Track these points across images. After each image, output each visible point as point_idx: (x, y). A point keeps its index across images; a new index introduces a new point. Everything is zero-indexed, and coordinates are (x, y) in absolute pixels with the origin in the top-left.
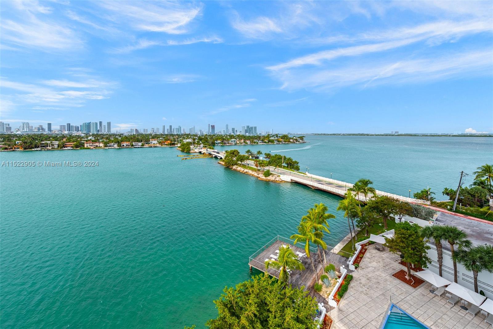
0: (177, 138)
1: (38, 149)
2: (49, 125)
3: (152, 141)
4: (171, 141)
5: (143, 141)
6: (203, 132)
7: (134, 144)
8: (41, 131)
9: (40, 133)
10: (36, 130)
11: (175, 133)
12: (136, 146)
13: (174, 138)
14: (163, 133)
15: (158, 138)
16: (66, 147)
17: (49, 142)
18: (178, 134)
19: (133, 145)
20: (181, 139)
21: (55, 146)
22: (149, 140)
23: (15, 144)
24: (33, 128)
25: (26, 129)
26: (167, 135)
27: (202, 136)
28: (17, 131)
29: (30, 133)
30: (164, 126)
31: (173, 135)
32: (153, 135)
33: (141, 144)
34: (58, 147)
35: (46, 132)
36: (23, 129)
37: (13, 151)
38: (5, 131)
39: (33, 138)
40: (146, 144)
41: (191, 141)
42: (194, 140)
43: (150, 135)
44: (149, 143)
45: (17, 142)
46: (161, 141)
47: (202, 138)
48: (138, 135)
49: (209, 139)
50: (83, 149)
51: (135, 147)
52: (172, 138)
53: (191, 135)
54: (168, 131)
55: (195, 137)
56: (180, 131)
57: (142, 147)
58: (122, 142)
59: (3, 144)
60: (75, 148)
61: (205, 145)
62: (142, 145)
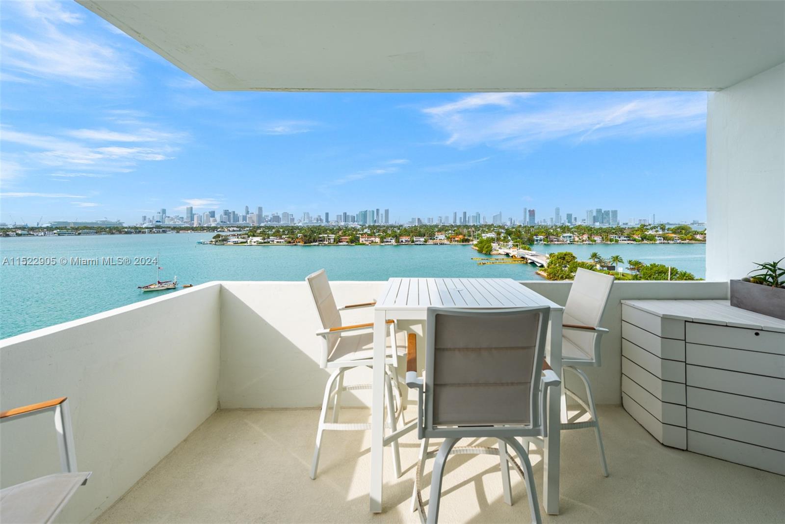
0: (473, 232)
1: (316, 244)
2: (327, 214)
3: (438, 235)
4: (464, 236)
5: (426, 235)
6: (514, 221)
7: (415, 240)
8: (319, 222)
9: (318, 224)
10: (315, 221)
11: (472, 224)
12: (417, 243)
13: (469, 232)
14: (453, 225)
15: (446, 231)
16: (342, 242)
17: (326, 235)
18: (476, 225)
19: (413, 242)
20: (479, 232)
21: (331, 240)
22: (434, 234)
23: (297, 238)
24: (313, 219)
25: (306, 220)
26: (459, 227)
27: (513, 228)
28: (299, 223)
29: (309, 225)
30: (456, 213)
31: (467, 227)
32: (439, 226)
33: (423, 240)
34: (334, 242)
35: (324, 224)
36: (304, 220)
37: (295, 245)
38: (289, 223)
39: (312, 231)
40: (431, 239)
41: (494, 236)
42: (499, 234)
43: (437, 226)
44: (434, 239)
45: (298, 235)
46: (450, 235)
47: (512, 232)
48: (421, 227)
49: (523, 233)
50: (359, 245)
51: (415, 243)
52: (465, 231)
53: (495, 227)
54: (461, 220)
55: (500, 230)
56: (478, 221)
57: (424, 244)
58: (400, 236)
59: (288, 237)
60: (350, 244)
61: (516, 242)
62: (424, 242)
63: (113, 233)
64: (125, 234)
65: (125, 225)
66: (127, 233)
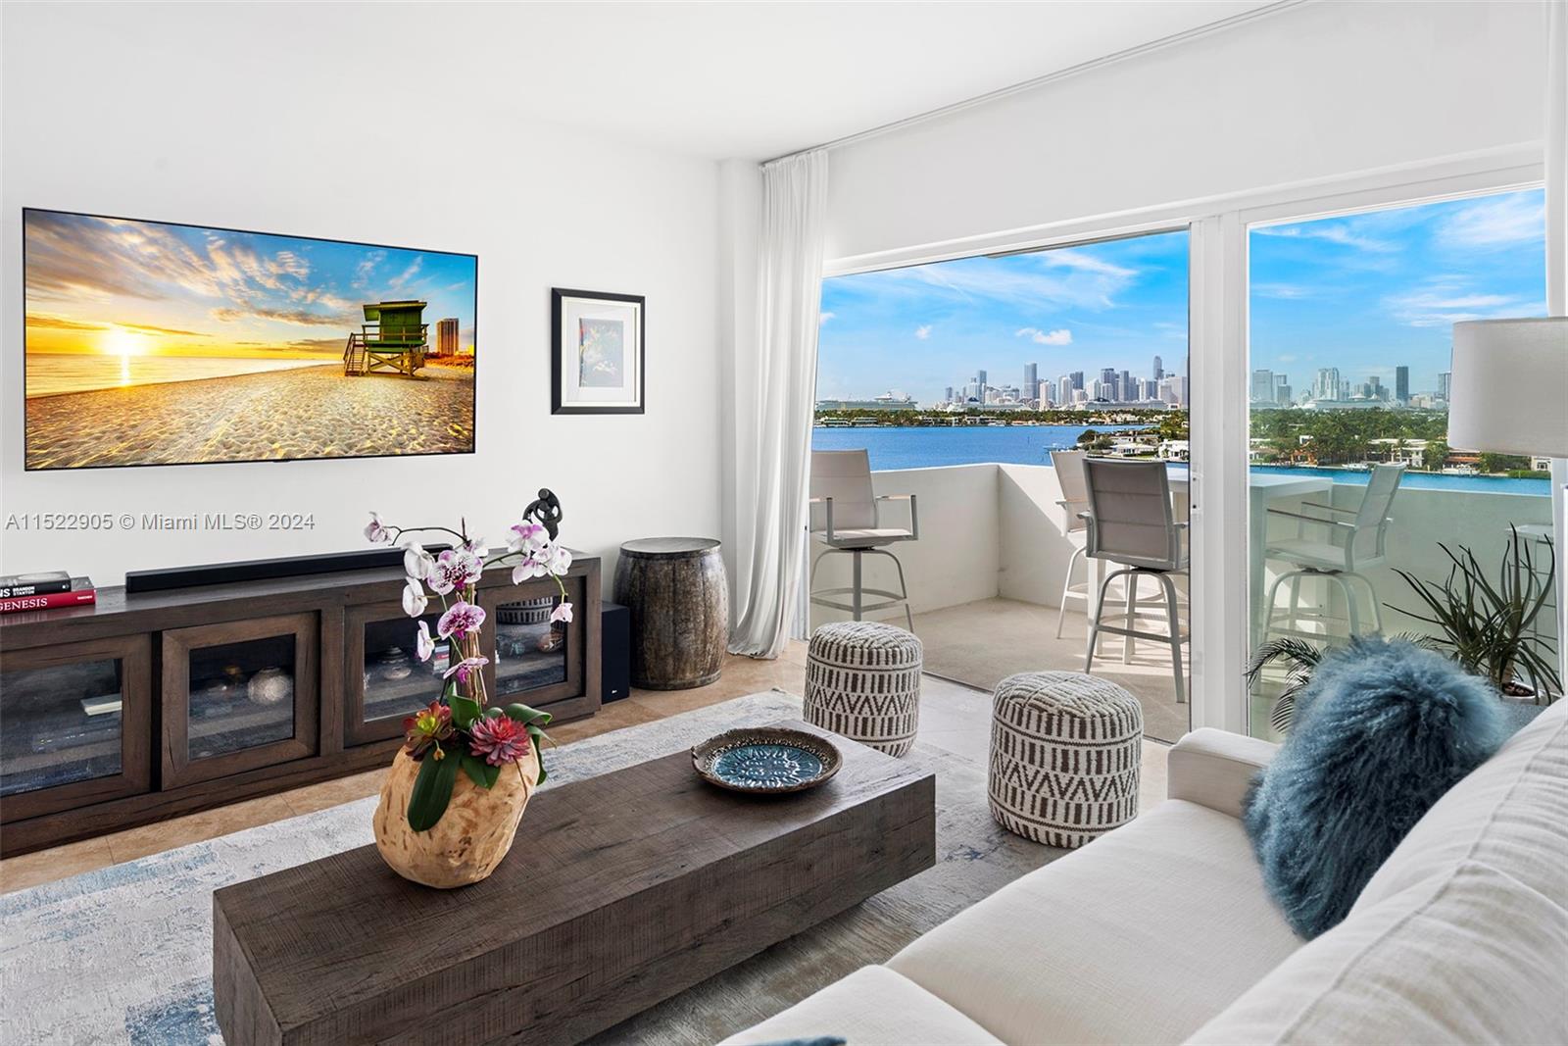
1: (1358, 466)
2: (1403, 374)
8: (1373, 397)
9: (1369, 406)
10: (1359, 396)
16: (1455, 464)
17: (1395, 441)
21: (1414, 456)
23: (1297, 446)
24: (1352, 386)
25: (1329, 391)
28: (1306, 400)
29: (1340, 406)
34: (1425, 462)
35: (1391, 404)
36: (1323, 392)
37: (1292, 467)
38: (1276, 401)
39: (1345, 425)
45: (1301, 437)
50: (1524, 477)
59: (1267, 444)
60: (1488, 473)
63: (900, 425)
64: (918, 426)
65: (918, 408)
66: (922, 424)
